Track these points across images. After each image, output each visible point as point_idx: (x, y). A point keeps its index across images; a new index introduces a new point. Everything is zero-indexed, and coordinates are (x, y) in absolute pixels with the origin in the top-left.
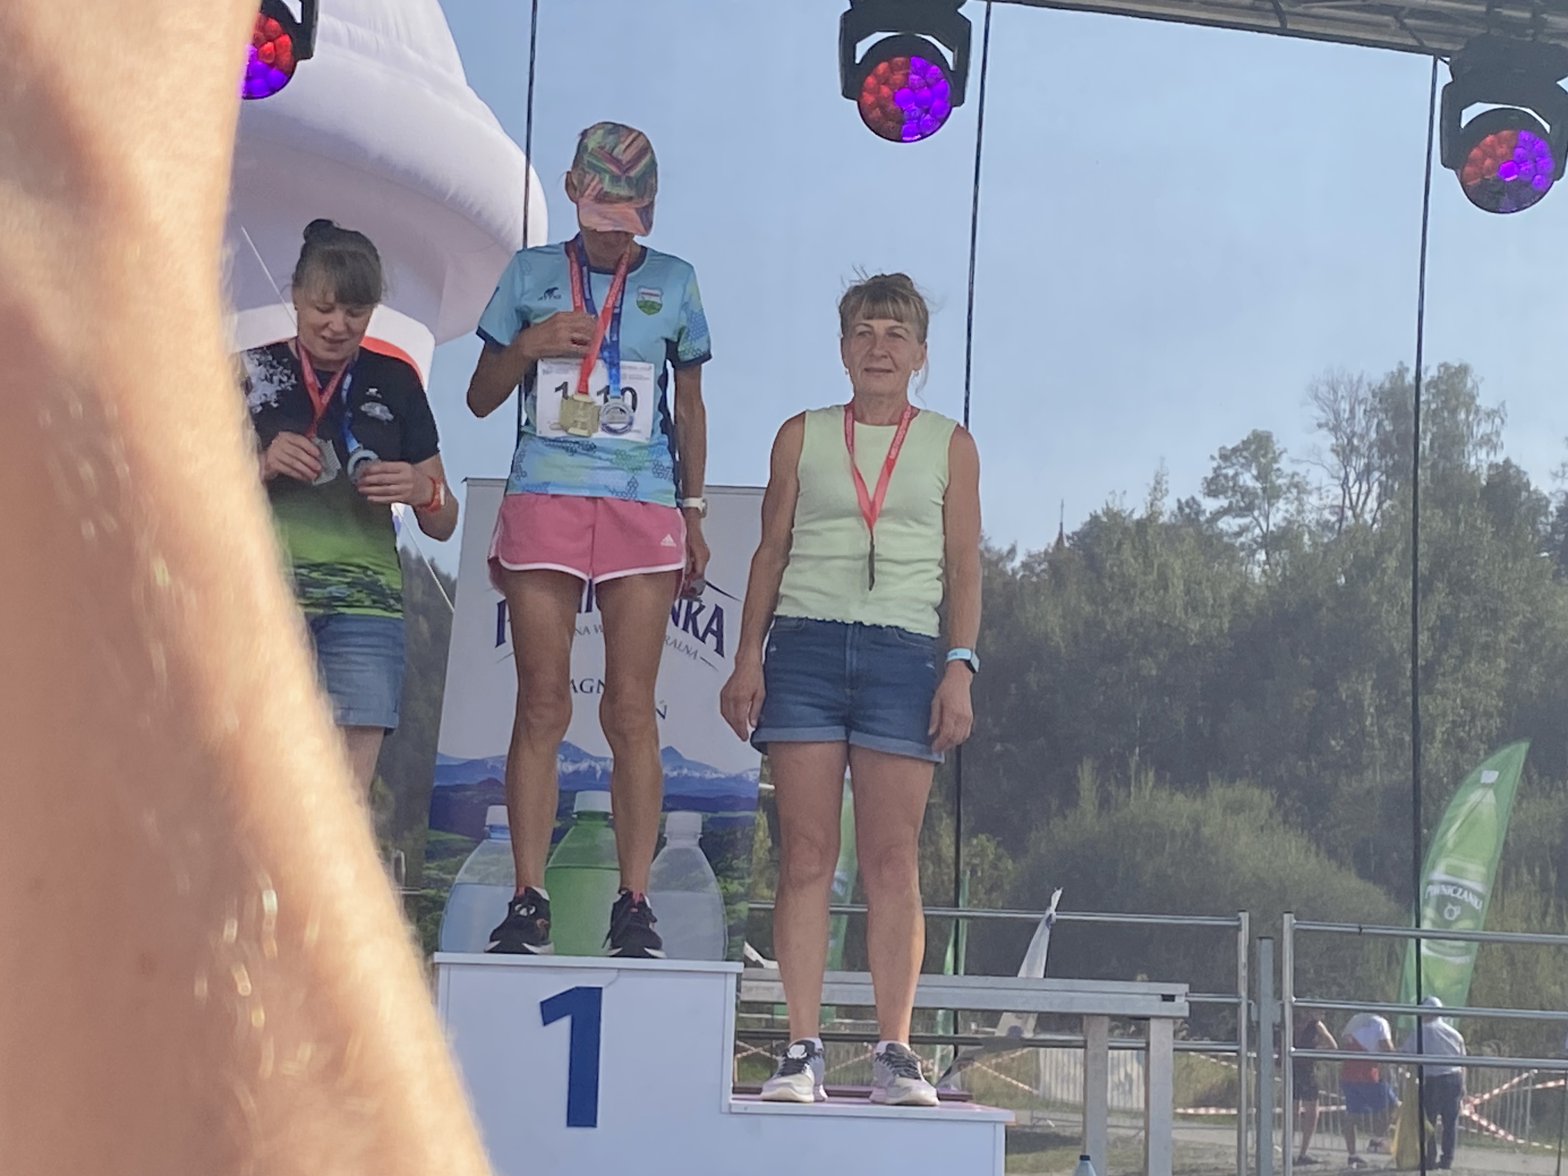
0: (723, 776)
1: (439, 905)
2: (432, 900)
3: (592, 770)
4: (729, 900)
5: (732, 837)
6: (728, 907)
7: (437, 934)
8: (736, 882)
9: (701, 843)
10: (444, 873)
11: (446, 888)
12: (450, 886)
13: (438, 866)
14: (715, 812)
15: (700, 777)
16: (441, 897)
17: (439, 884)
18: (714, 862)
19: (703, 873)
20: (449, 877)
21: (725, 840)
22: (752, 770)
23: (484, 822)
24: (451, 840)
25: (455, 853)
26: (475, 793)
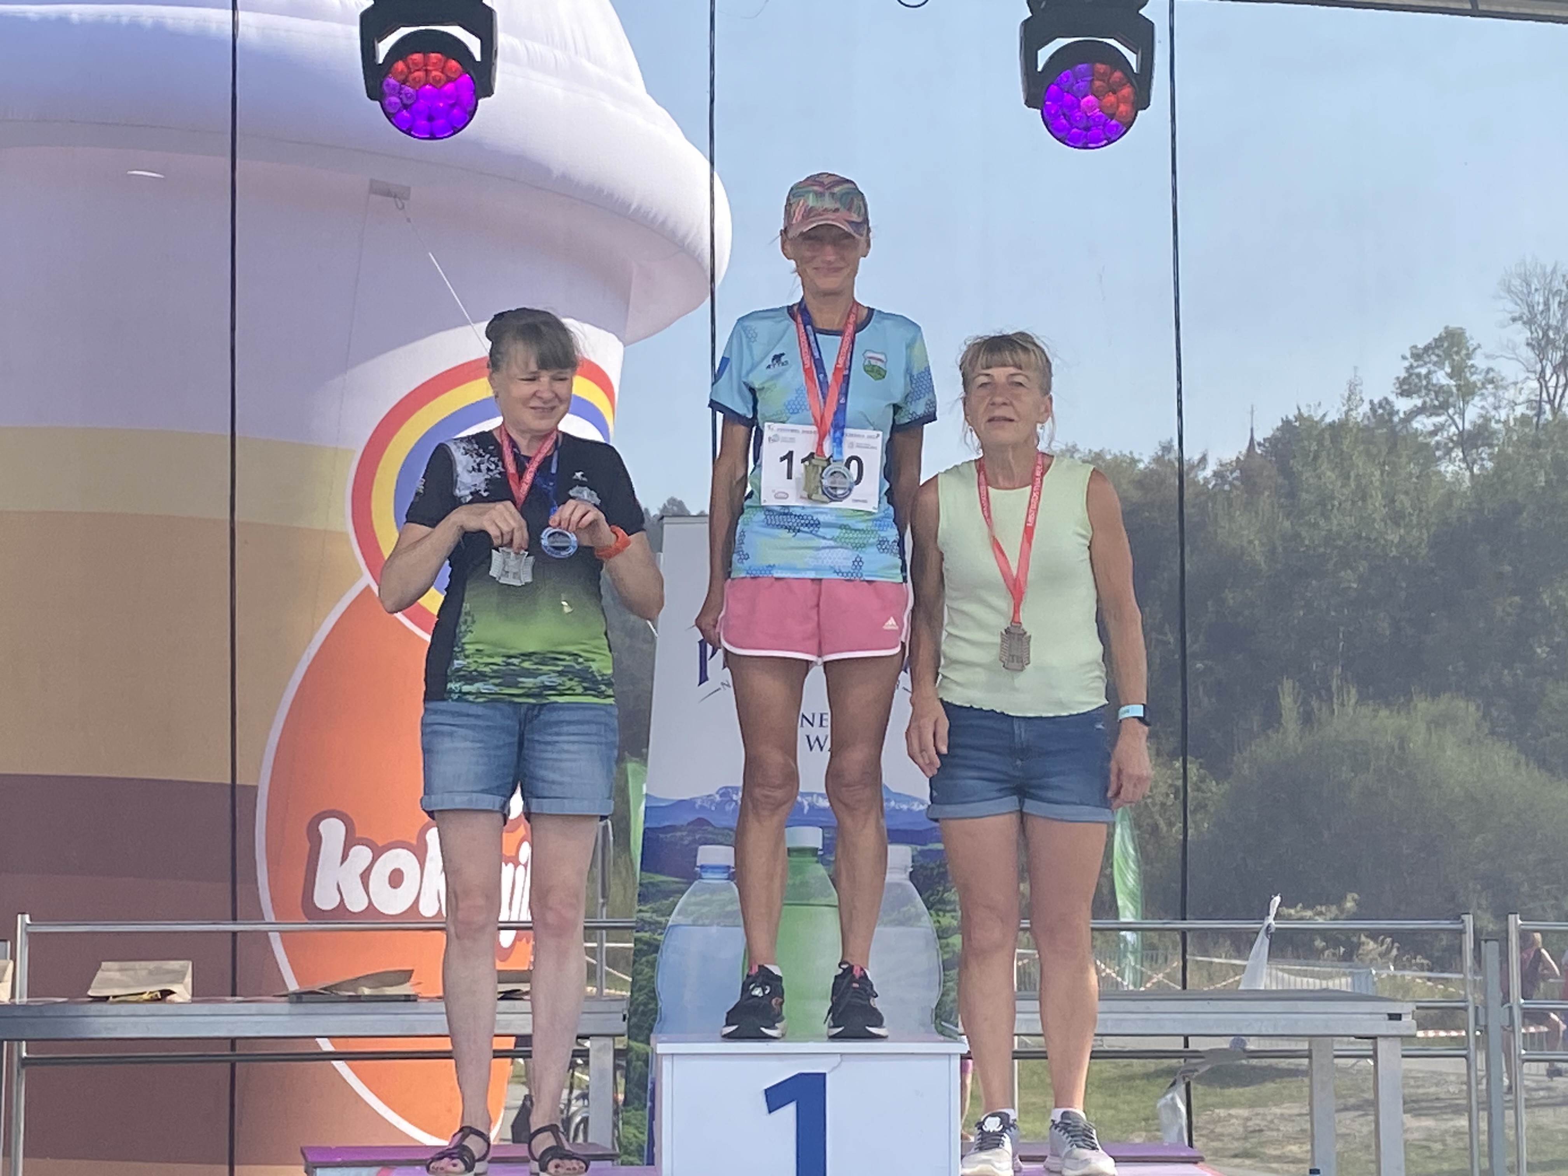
1: (655, 947)
2: (647, 943)
4: (942, 934)
6: (943, 941)
7: (652, 977)
8: (948, 915)
9: (912, 876)
10: (658, 916)
11: (659, 931)
13: (651, 908)
14: (925, 844)
15: (908, 809)
16: (655, 939)
17: (653, 927)
18: (926, 895)
20: (662, 919)
21: (936, 872)
23: (695, 863)
24: (663, 882)
25: (667, 895)
26: (685, 833)
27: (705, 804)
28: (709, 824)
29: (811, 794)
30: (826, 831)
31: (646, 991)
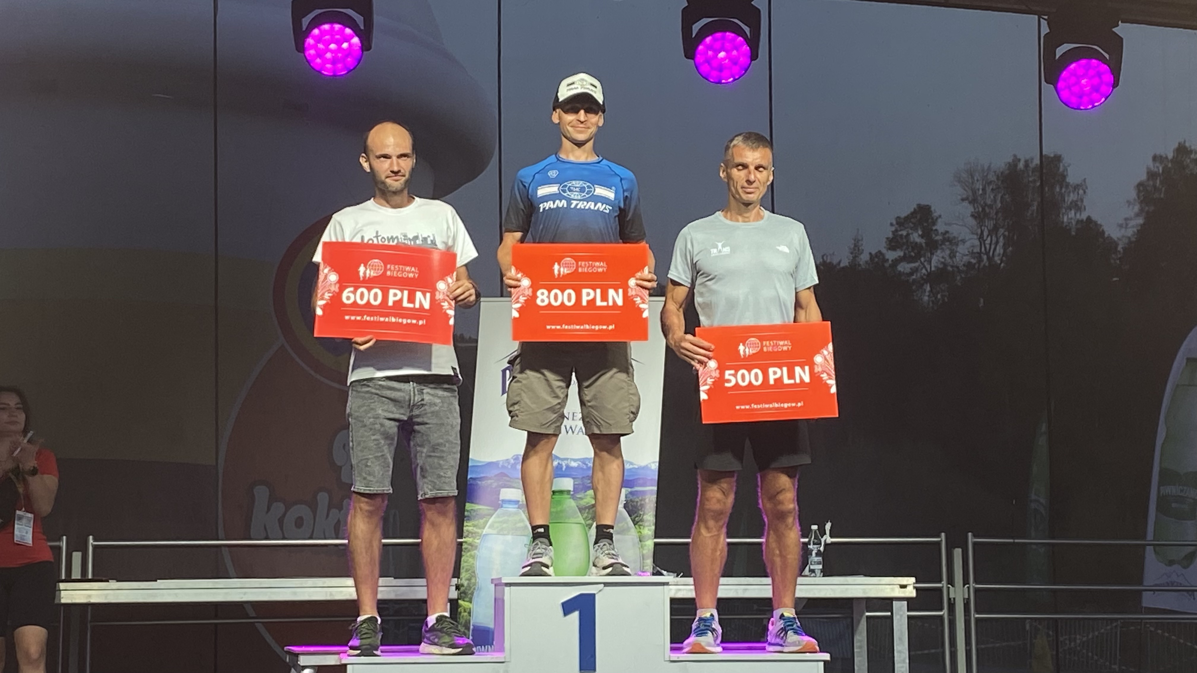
0: (636, 467)
1: (475, 547)
2: (470, 544)
3: (559, 466)
4: (642, 539)
5: (643, 502)
6: (643, 543)
7: (473, 564)
8: (646, 528)
9: (625, 506)
10: (477, 529)
11: (478, 537)
12: (480, 536)
13: (472, 524)
16: (475, 542)
17: (474, 535)
18: (633, 517)
19: (627, 523)
20: (479, 531)
21: (639, 504)
22: (654, 462)
23: (499, 498)
24: (481, 509)
25: (482, 517)
26: (492, 481)
27: (506, 465)
28: (507, 476)
29: (567, 459)
30: (576, 480)
31: (470, 572)
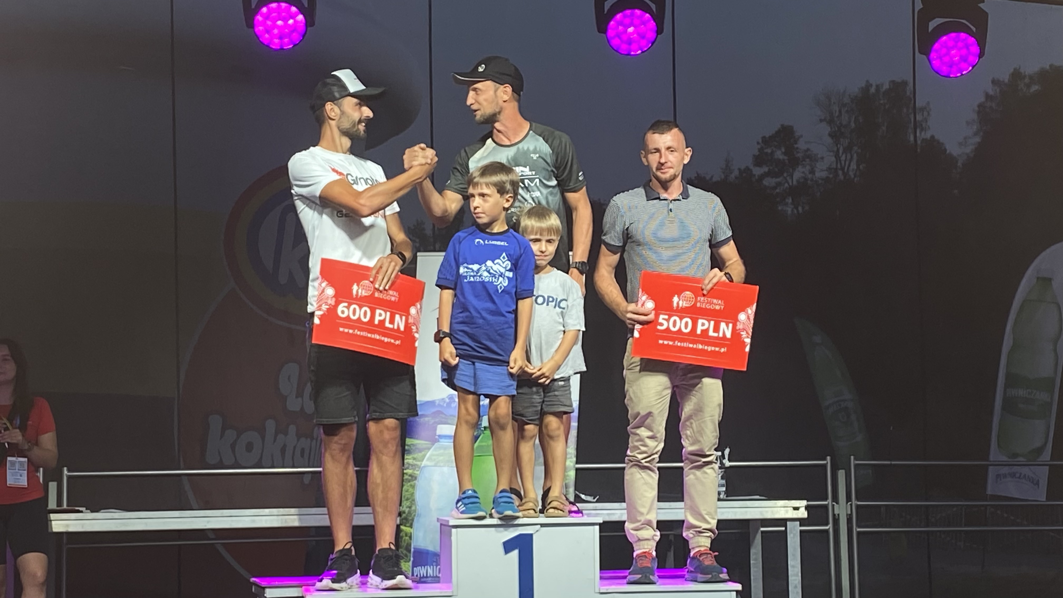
1: (414, 477)
2: (410, 476)
7: (413, 493)
10: (416, 461)
12: (419, 468)
13: (413, 457)
16: (415, 474)
17: (414, 467)
20: (418, 463)
24: (419, 444)
25: (420, 451)
26: (430, 418)
27: (442, 404)
28: (442, 413)
31: (410, 500)
